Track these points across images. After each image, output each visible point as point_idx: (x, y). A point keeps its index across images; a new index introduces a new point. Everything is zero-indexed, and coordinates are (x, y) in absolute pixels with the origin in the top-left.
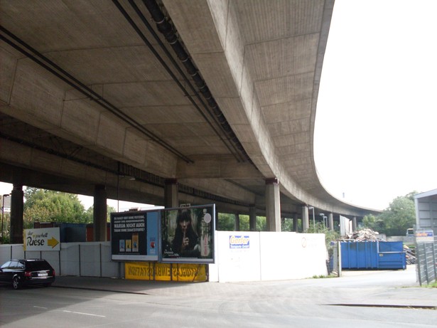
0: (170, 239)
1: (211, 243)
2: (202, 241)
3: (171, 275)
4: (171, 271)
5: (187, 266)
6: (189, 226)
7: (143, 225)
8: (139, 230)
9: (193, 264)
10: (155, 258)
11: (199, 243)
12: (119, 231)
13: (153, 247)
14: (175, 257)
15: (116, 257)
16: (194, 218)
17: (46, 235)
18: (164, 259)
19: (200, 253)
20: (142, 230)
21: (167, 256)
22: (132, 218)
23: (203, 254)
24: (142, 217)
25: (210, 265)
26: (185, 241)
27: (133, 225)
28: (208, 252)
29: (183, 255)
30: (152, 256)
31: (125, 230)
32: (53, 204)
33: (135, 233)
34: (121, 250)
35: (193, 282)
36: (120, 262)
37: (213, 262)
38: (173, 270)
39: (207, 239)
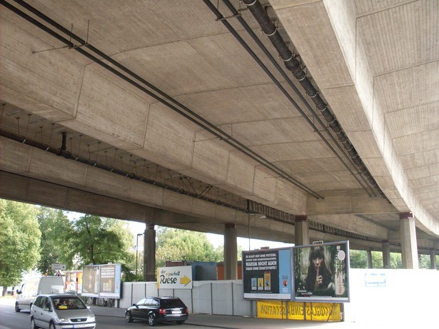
0: (303, 277)
1: (346, 281)
2: (336, 279)
3: (304, 314)
4: (304, 310)
5: (321, 305)
6: (323, 263)
7: (276, 263)
8: (271, 268)
9: (327, 303)
10: (288, 296)
11: (333, 281)
12: (251, 269)
13: (286, 285)
14: (309, 296)
15: (248, 295)
16: (327, 256)
17: (178, 274)
18: (297, 298)
19: (334, 291)
20: (274, 268)
21: (300, 295)
22: (264, 256)
23: (337, 293)
24: (274, 255)
25: (345, 305)
26: (319, 279)
27: (265, 263)
28: (343, 290)
29: (316, 294)
30: (285, 294)
31: (257, 268)
32: (184, 243)
33: (268, 271)
34: (254, 288)
35: (327, 321)
36: (251, 300)
37: (348, 301)
38: (307, 309)
39: (342, 277)
